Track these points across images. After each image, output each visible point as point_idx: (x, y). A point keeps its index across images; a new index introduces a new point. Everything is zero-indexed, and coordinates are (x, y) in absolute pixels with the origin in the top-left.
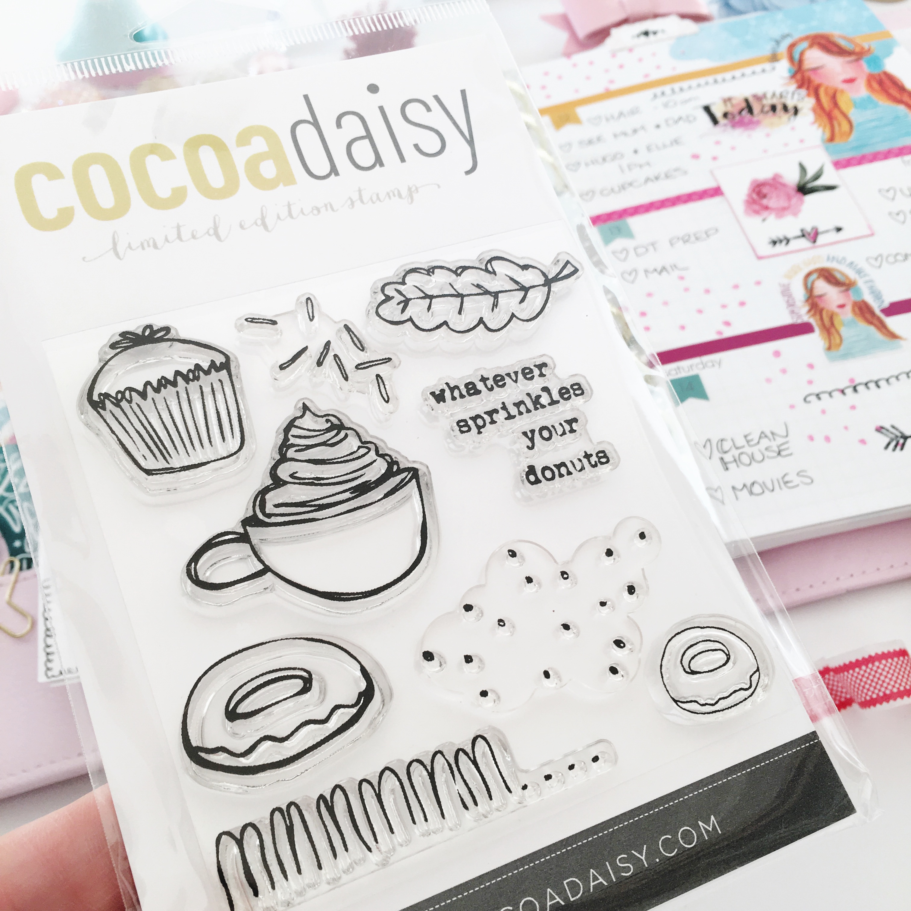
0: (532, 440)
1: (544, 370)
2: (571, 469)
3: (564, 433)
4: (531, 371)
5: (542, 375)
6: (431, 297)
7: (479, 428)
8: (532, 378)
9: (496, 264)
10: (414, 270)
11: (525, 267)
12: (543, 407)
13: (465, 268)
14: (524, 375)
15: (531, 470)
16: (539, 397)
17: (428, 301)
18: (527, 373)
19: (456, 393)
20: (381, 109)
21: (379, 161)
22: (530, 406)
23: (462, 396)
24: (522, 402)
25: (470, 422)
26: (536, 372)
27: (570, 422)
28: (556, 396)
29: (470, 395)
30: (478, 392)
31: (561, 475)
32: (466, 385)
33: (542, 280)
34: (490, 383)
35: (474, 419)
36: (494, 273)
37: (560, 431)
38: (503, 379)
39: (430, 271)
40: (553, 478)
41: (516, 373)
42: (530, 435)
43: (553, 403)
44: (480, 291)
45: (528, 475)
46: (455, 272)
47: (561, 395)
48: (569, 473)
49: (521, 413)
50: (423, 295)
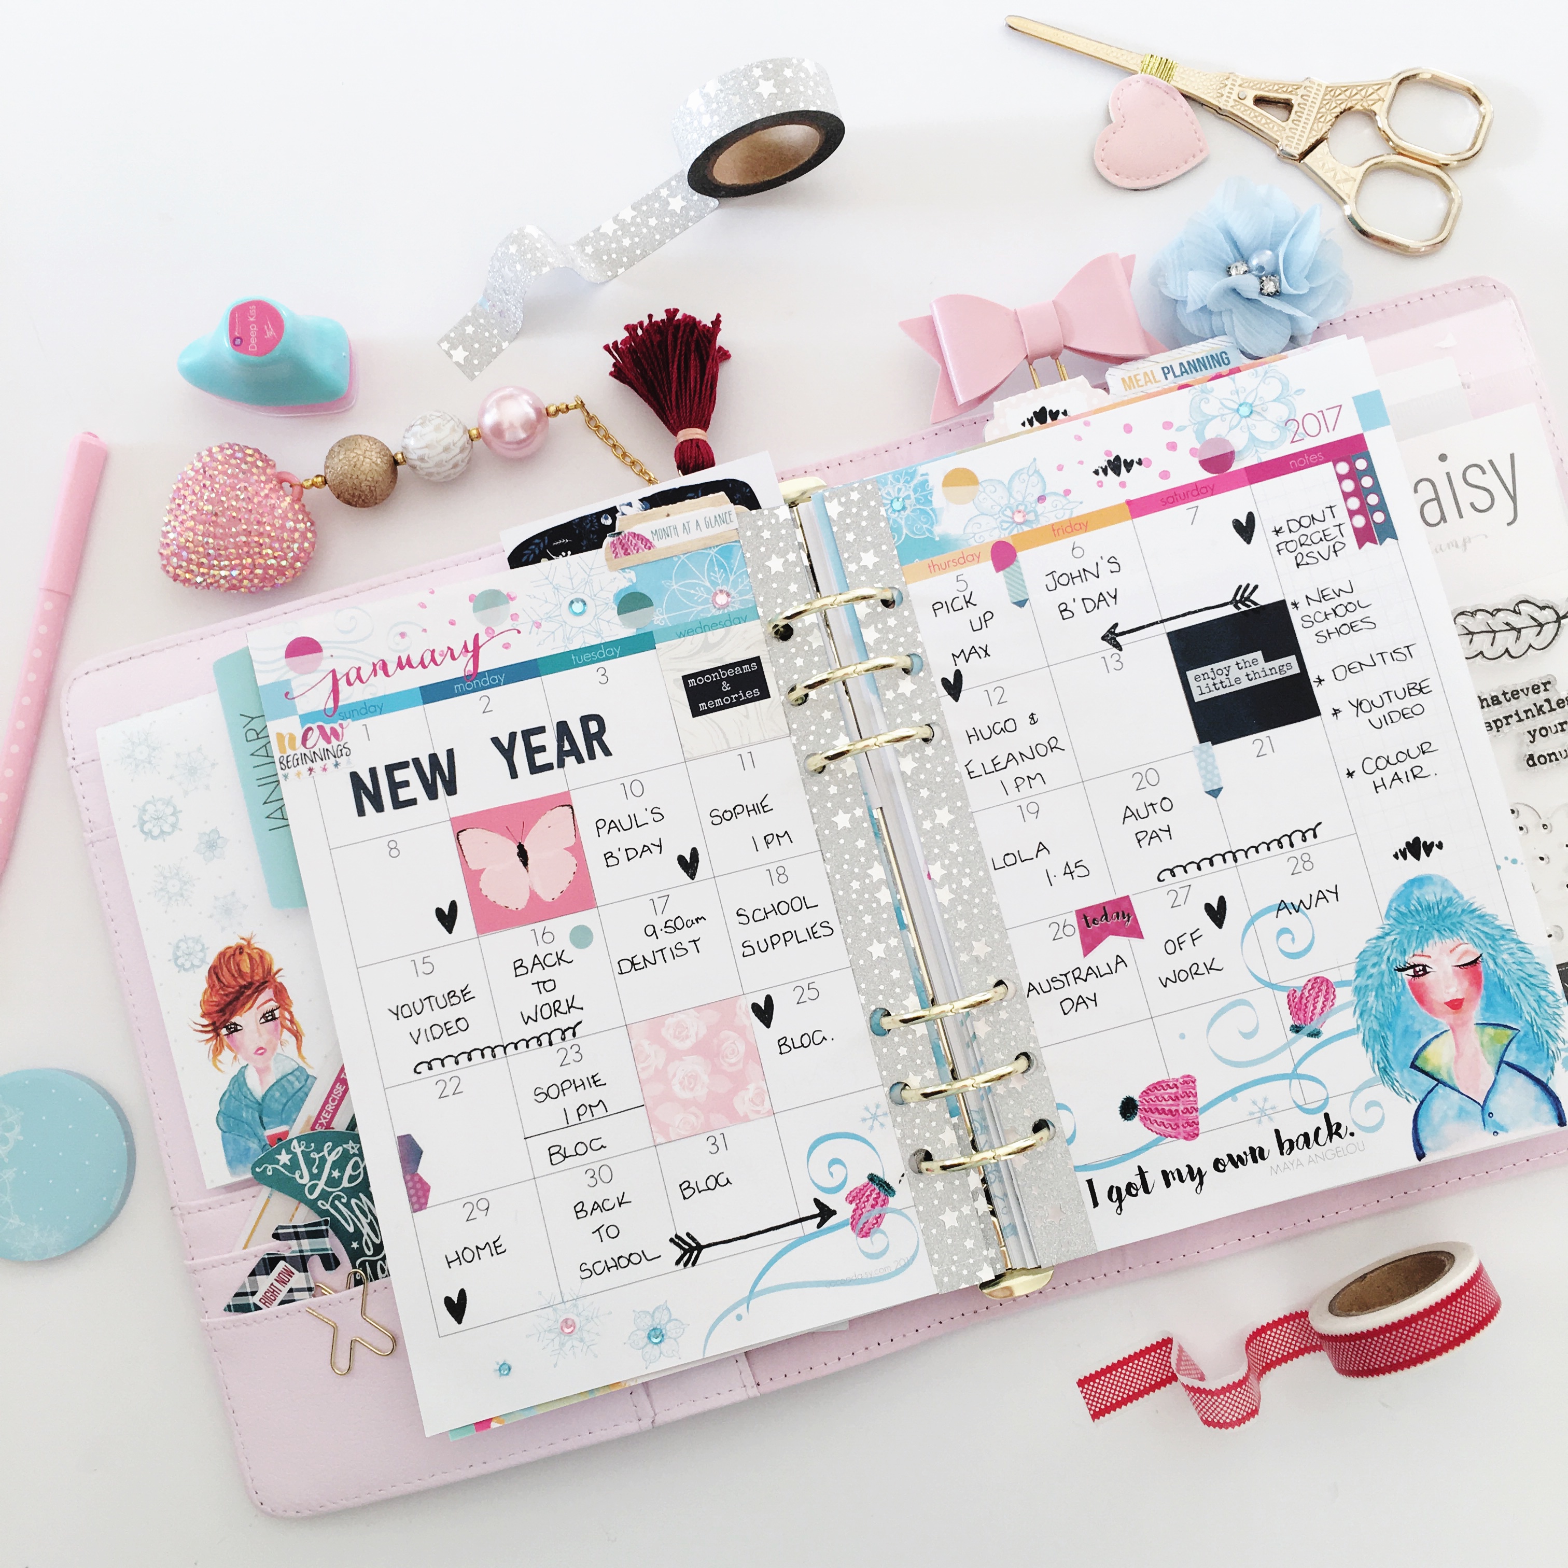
0: (1534, 737)
1: (1548, 687)
2: (1559, 756)
3: (1557, 731)
4: (1539, 687)
5: (1546, 690)
6: (1472, 633)
7: (1498, 727)
8: (1538, 692)
9: (1523, 607)
10: (1462, 613)
11: (1543, 608)
12: (1544, 713)
13: (1499, 610)
14: (1533, 689)
15: (1531, 757)
16: (1542, 706)
17: (1470, 636)
18: (1535, 689)
19: (1485, 704)
20: (1448, 474)
21: (1443, 518)
22: (1535, 713)
23: (1488, 706)
24: (1530, 710)
25: (1493, 725)
26: (1542, 688)
27: (1561, 724)
28: (1554, 706)
29: (1494, 704)
30: (1500, 703)
31: (1551, 761)
32: (1492, 698)
33: (1555, 617)
34: (1508, 696)
35: (1495, 722)
36: (1520, 613)
37: (1554, 730)
38: (1518, 693)
39: (1473, 614)
40: (1545, 763)
41: (1528, 689)
42: (1532, 734)
43: (1552, 710)
44: (1508, 628)
45: (1528, 760)
46: (1492, 614)
47: (1558, 704)
48: (1557, 759)
49: (1528, 718)
50: (1466, 632)
